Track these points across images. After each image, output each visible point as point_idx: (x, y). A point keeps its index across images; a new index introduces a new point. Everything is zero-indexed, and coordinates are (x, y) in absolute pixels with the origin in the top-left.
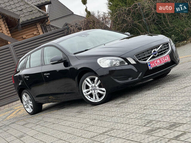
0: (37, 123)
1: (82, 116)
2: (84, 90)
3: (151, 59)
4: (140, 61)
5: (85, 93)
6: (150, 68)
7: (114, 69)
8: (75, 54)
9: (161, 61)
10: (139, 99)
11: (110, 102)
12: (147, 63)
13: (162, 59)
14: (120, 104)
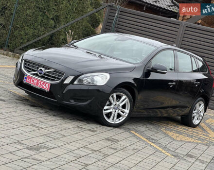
4: (23, 68)
6: (25, 81)
9: (37, 83)
12: (25, 74)
13: (40, 83)
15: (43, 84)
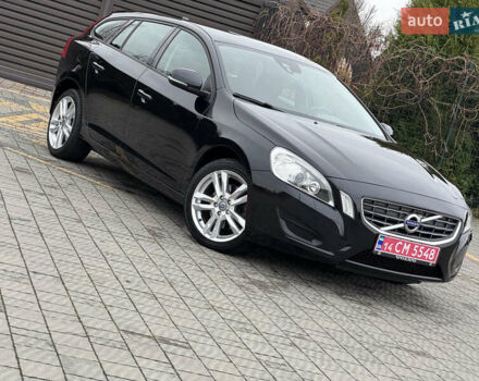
0: (47, 191)
1: (151, 248)
2: (200, 191)
3: (394, 230)
4: (365, 220)
5: (197, 199)
6: (378, 250)
7: (296, 195)
8: (236, 96)
9: (411, 251)
10: (302, 304)
11: (237, 261)
12: (378, 235)
13: (418, 249)
14: (253, 283)
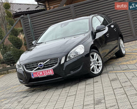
6: (33, 77)
9: (43, 74)
12: (31, 73)
15: (47, 72)
